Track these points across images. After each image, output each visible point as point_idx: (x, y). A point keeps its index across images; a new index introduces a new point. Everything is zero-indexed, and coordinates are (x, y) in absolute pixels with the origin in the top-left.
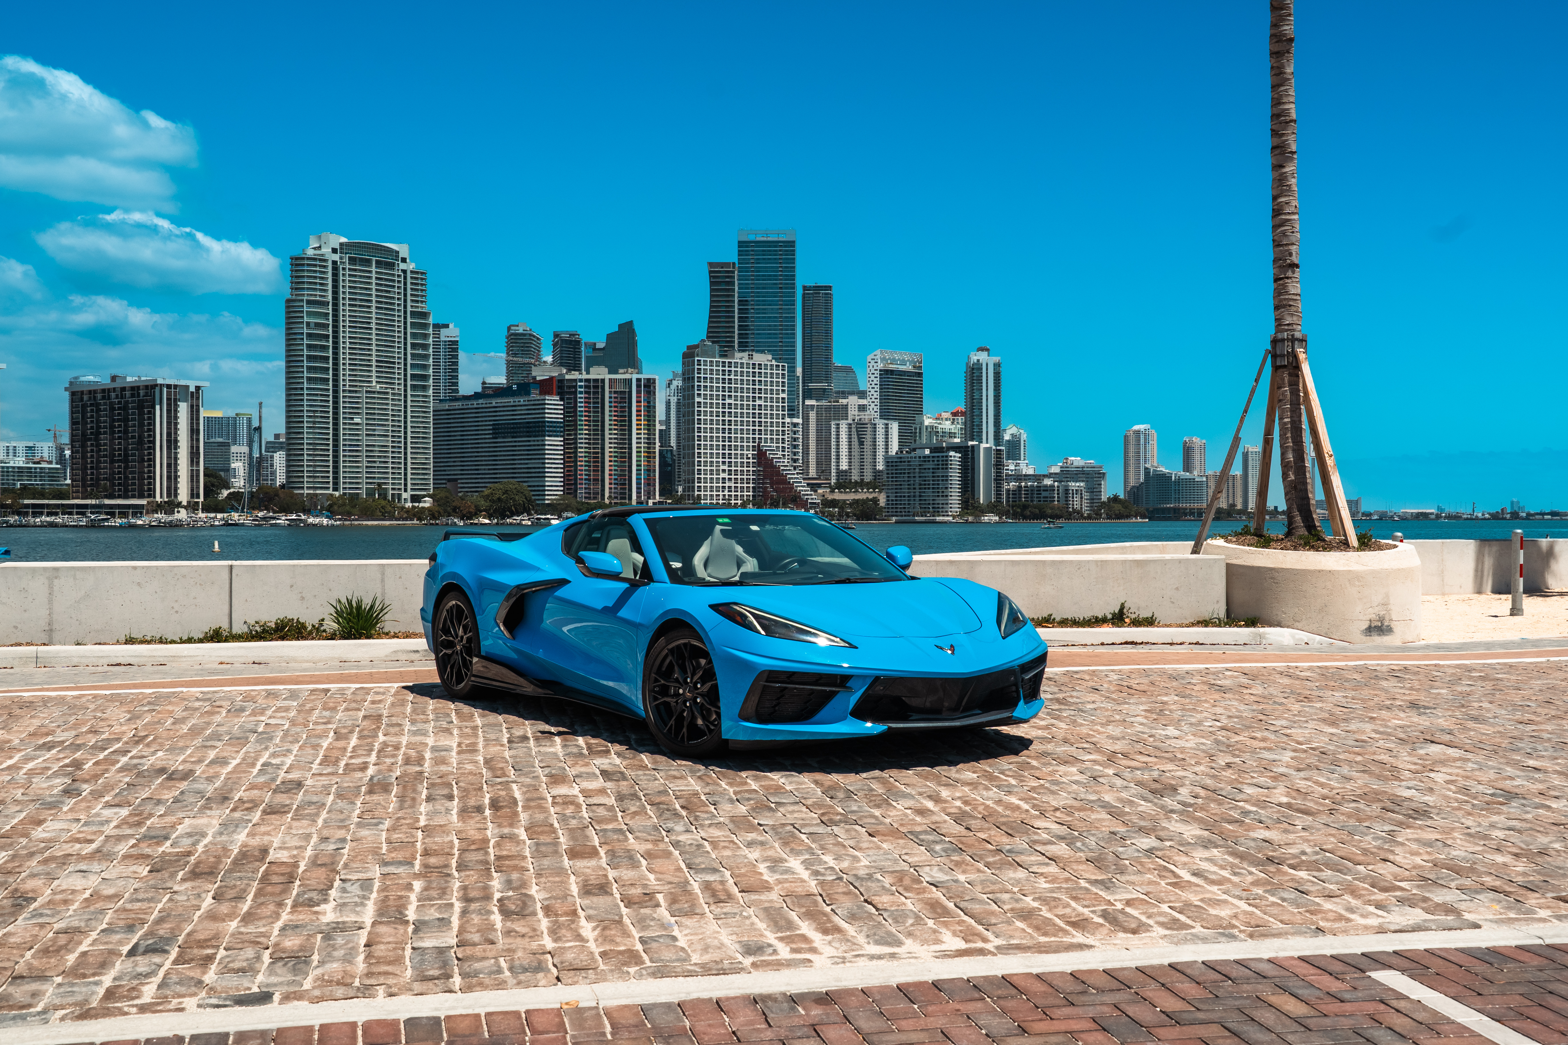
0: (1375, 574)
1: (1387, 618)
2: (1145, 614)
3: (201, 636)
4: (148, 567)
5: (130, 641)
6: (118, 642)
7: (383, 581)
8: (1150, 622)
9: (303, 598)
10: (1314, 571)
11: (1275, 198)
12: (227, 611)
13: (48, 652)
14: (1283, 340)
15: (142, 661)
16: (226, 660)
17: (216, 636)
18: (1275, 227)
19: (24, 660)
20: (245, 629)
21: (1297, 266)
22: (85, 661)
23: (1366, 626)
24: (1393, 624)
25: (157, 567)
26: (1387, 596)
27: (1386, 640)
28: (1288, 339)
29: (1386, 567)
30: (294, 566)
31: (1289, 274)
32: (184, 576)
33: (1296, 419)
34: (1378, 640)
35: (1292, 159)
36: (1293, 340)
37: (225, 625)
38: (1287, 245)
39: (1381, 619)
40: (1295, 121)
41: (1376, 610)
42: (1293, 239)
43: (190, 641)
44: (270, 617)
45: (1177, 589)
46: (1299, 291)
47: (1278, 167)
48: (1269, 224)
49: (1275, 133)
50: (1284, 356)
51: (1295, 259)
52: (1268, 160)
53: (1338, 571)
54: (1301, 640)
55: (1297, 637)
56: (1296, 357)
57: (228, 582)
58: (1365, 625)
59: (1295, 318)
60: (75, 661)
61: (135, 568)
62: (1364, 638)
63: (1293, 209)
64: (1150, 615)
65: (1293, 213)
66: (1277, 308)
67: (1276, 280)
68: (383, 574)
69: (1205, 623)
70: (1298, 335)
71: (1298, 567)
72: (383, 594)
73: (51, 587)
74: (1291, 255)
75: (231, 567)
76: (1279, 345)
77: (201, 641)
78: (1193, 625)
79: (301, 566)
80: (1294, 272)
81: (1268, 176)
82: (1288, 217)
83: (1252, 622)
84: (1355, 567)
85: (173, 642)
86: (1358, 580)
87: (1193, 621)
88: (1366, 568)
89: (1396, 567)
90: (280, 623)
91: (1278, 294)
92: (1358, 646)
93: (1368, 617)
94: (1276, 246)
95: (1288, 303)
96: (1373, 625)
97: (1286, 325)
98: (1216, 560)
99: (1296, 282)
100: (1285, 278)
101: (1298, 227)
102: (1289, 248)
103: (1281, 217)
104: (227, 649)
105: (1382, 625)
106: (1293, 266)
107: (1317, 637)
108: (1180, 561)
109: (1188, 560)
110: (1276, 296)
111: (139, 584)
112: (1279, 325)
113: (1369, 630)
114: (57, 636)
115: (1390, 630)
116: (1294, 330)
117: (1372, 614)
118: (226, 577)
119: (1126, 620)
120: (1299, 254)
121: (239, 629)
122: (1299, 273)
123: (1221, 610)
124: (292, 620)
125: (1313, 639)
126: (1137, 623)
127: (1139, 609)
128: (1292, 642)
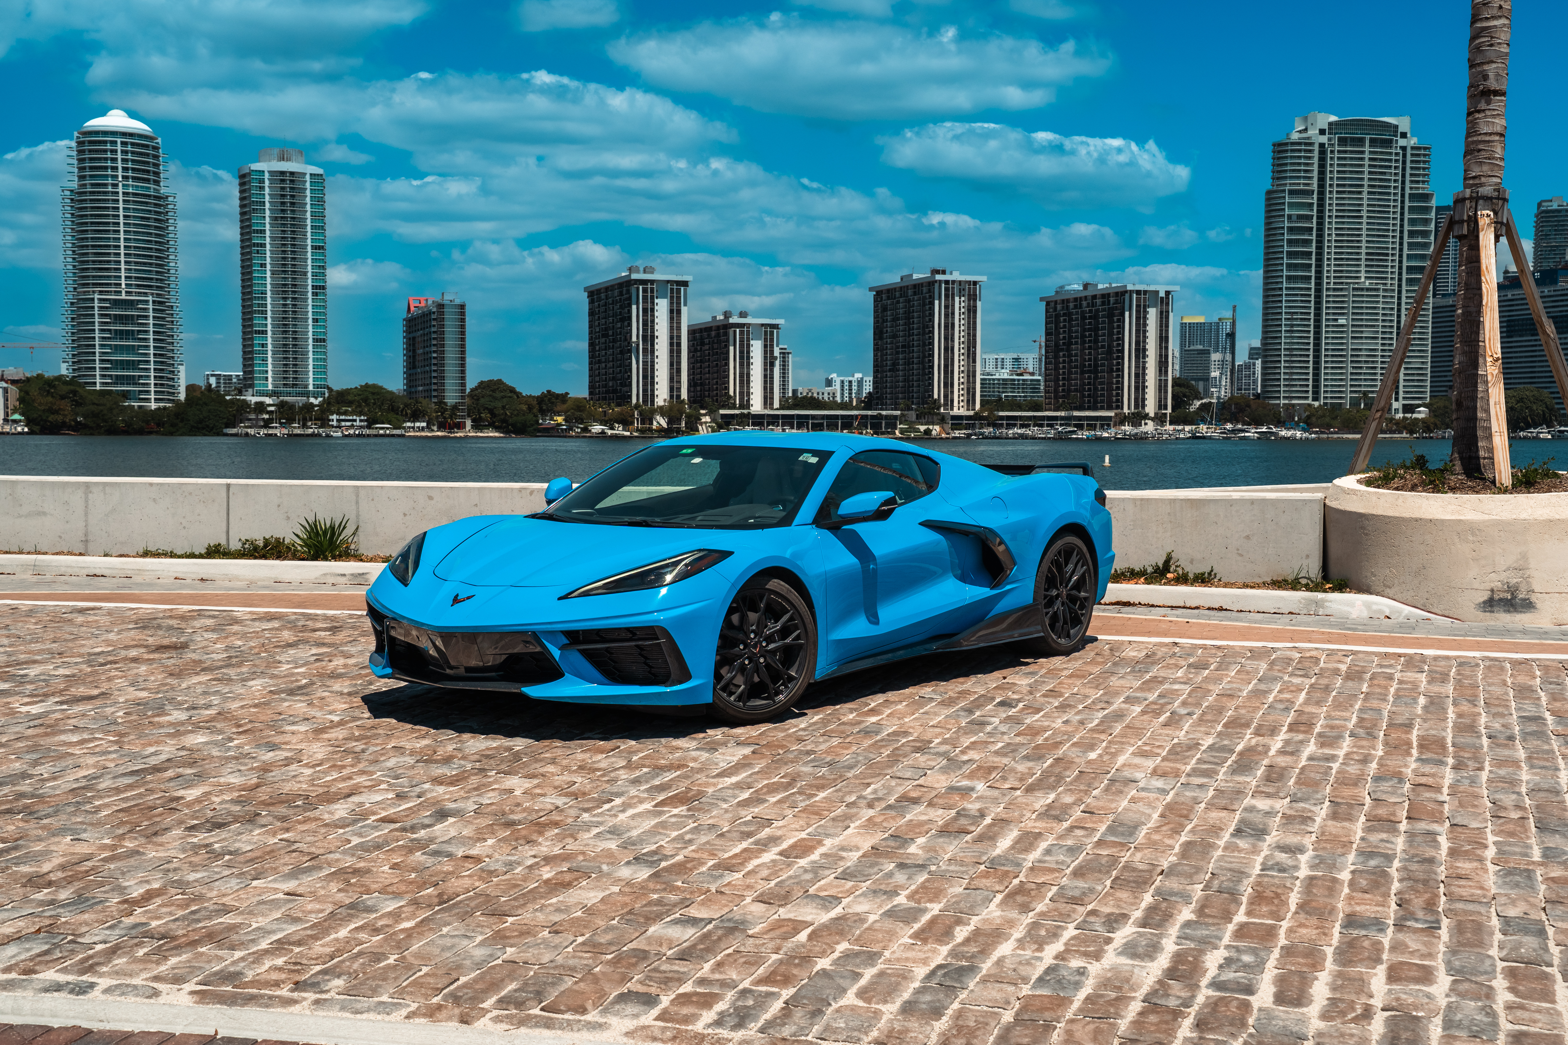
0: (1502, 526)
1: (1523, 588)
2: (1192, 570)
3: (203, 551)
4: (162, 485)
5: (146, 554)
6: (137, 555)
7: (357, 503)
8: (1204, 579)
9: (288, 518)
10: (1411, 520)
12: (225, 529)
13: (43, 561)
14: (1464, 200)
15: (115, 572)
16: (181, 576)
17: (215, 552)
18: (1473, 38)
19: (25, 566)
20: (239, 546)
21: (1497, 93)
22: (70, 571)
23: (1486, 598)
24: (1533, 598)
25: (169, 485)
26: (1524, 557)
27: (1518, 619)
28: (1471, 198)
29: (1524, 516)
30: (281, 485)
31: (1482, 105)
32: (190, 494)
33: (1473, 309)
34: (1504, 619)
36: (1476, 199)
37: (223, 542)
38: (1483, 63)
39: (1513, 590)
41: (1504, 576)
42: (1491, 55)
43: (192, 556)
44: (258, 534)
45: (1248, 537)
46: (1498, 129)
48: (1467, 34)
50: (1462, 222)
51: (1493, 84)
53: (1442, 521)
54: (1381, 611)
55: (1375, 607)
56: (1474, 221)
57: (225, 500)
58: (1485, 596)
59: (1485, 168)
60: (62, 570)
61: (151, 484)
62: (1481, 615)
63: (1495, 12)
64: (1208, 570)
65: (1494, 18)
66: (1466, 154)
67: (1469, 114)
68: (357, 496)
69: (1278, 584)
70: (1487, 190)
71: (1390, 513)
72: (358, 516)
73: (87, 501)
74: (1486, 77)
75: (228, 486)
76: (1459, 205)
77: (201, 556)
78: (1264, 585)
79: (287, 486)
80: (1488, 103)
82: (1485, 24)
83: (1341, 586)
84: (1469, 515)
85: (180, 557)
86: (1473, 534)
87: (1269, 580)
88: (1486, 517)
89: (1545, 517)
90: (267, 542)
91: (1468, 135)
92: (1466, 625)
93: (1489, 586)
94: (1471, 66)
95: (1481, 147)
96: (1496, 597)
97: (1474, 178)
98: (1305, 502)
99: (1494, 116)
100: (1479, 111)
101: (1504, 37)
102: (1486, 67)
103: (1479, 25)
104: (184, 565)
105: (1514, 597)
106: (1488, 94)
107: (1408, 609)
108: (1252, 502)
109: (1264, 501)
110: (1467, 138)
111: (154, 500)
112: (1465, 179)
113: (1491, 604)
114: (91, 547)
115: (1528, 605)
116: (1482, 185)
117: (1495, 581)
118: (224, 494)
119: (1169, 575)
120: (1498, 75)
121: (235, 545)
122: (1497, 103)
123: (1313, 568)
124: (277, 540)
125: (1400, 612)
126: (1182, 579)
127: (1192, 562)
128: (1365, 614)
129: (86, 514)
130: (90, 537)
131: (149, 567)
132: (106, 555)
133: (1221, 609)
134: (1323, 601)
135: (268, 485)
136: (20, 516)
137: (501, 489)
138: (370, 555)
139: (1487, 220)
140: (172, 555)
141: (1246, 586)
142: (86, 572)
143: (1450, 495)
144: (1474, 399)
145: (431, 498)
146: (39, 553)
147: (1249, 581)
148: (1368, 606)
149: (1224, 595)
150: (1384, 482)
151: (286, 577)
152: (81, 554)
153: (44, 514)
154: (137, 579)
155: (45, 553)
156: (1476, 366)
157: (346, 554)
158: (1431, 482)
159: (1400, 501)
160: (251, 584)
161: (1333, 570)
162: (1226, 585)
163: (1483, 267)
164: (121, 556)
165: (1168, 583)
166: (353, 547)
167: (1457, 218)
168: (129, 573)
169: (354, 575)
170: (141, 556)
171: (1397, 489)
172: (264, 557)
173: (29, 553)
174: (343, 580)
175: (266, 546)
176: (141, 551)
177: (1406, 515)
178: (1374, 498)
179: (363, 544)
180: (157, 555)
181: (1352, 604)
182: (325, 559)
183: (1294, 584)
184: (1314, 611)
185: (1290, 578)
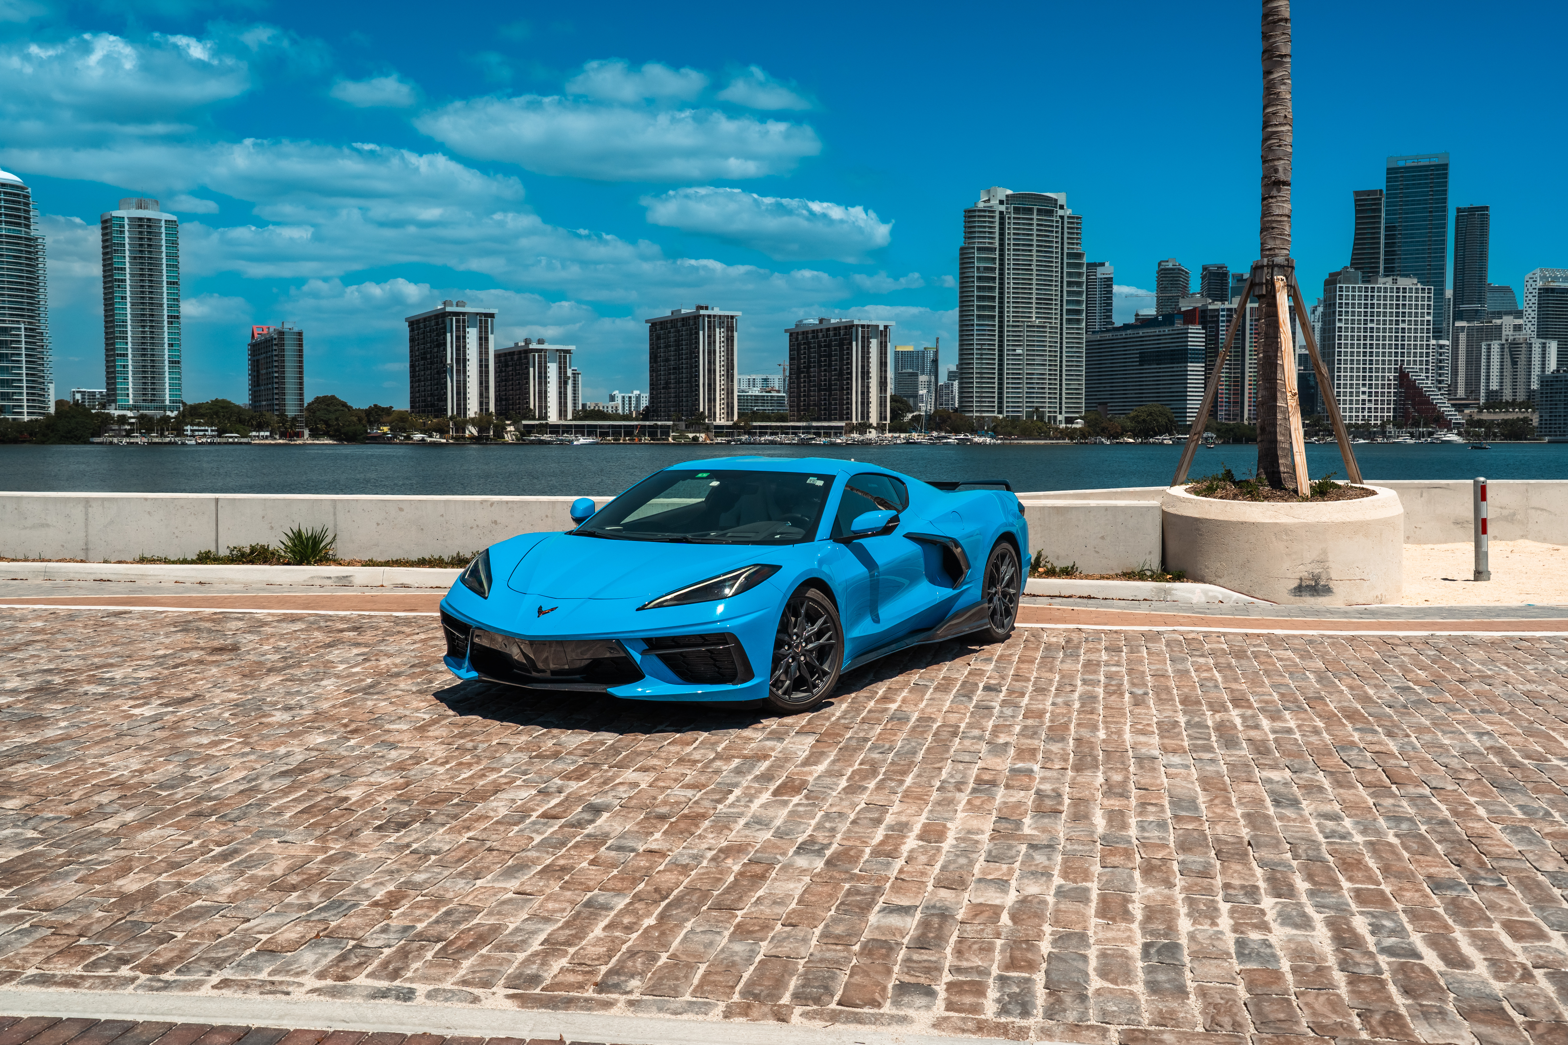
0: (1309, 528)
1: (1324, 577)
2: (1059, 565)
3: (195, 557)
4: (156, 499)
5: (142, 560)
6: (134, 562)
7: (335, 514)
8: (1068, 572)
9: (272, 528)
10: (1237, 523)
11: (1265, 107)
12: (214, 538)
13: (53, 568)
14: (1262, 267)
15: (119, 577)
16: (181, 580)
17: (205, 558)
18: (1265, 140)
19: (36, 573)
20: (227, 553)
21: (1286, 183)
22: (78, 576)
23: (1296, 585)
24: (1331, 584)
25: (162, 499)
26: (1325, 552)
27: (1322, 602)
28: (1268, 266)
29: (1324, 519)
31: (1274, 193)
32: (182, 507)
33: (1271, 354)
34: (1310, 601)
35: (1281, 64)
36: (1272, 266)
37: (213, 549)
38: (1274, 160)
39: (1316, 578)
40: (1286, 20)
41: (1309, 568)
42: (1281, 155)
43: (185, 562)
44: (245, 543)
45: (1103, 538)
46: (1287, 212)
47: (1268, 73)
48: (1260, 136)
49: (1266, 37)
50: (1262, 284)
51: (1281, 176)
52: (1259, 68)
53: (1263, 524)
54: (1215, 597)
55: (1211, 594)
56: (1271, 284)
57: (214, 513)
58: (1296, 583)
59: (1278, 242)
60: (71, 576)
61: (146, 499)
62: (1293, 598)
63: (1282, 120)
64: (1071, 565)
65: (1281, 124)
66: (1262, 231)
67: (1264, 199)
68: (335, 508)
69: (1129, 575)
70: (1280, 260)
71: (1221, 518)
72: (335, 526)
73: (87, 514)
74: (1276, 171)
75: (217, 500)
76: (1259, 271)
77: (192, 562)
78: (1117, 577)
80: (1278, 191)
81: (1260, 84)
82: (1274, 129)
83: (1179, 577)
84: (1283, 519)
85: (174, 562)
86: (1287, 534)
87: (1120, 572)
88: (1296, 521)
89: (1340, 520)
90: (253, 549)
91: (1264, 215)
92: (1282, 607)
93: (1298, 575)
94: (1264, 162)
95: (1274, 225)
96: (1304, 584)
97: (1270, 249)
98: (1148, 508)
99: (1283, 202)
100: (1272, 197)
101: (1288, 139)
102: (1276, 163)
103: (1270, 130)
104: (183, 570)
105: (1317, 584)
106: (1279, 184)
107: (1236, 595)
108: (1106, 508)
109: (1116, 508)
110: (1262, 218)
111: (149, 513)
112: (1262, 250)
113: (1300, 590)
114: (91, 555)
115: (1327, 590)
116: (1276, 255)
117: (1303, 571)
118: (213, 508)
119: (1041, 570)
120: (1285, 169)
121: (224, 552)
122: (1285, 191)
123: (1154, 562)
124: (262, 547)
125: (1230, 597)
126: (1051, 573)
127: (1058, 558)
128: (1203, 599)
129: (86, 526)
130: (90, 546)
131: (151, 573)
132: (105, 562)
133: (1089, 597)
134: (1170, 589)
135: (253, 499)
136: (25, 528)
137: (465, 502)
138: (347, 559)
139: (1282, 284)
140: (166, 561)
141: (1102, 578)
142: (93, 577)
143: (1266, 503)
144: (1274, 425)
145: (401, 510)
146: (43, 561)
147: (1104, 573)
148: (1205, 593)
149: (1092, 586)
150: (1209, 492)
151: (278, 580)
152: (82, 561)
153: (48, 525)
154: (141, 583)
155: (50, 561)
156: (1275, 399)
157: (325, 559)
158: (1249, 493)
159: (1228, 508)
160: (247, 587)
161: (1172, 563)
162: (1087, 577)
163: (1281, 320)
164: (120, 562)
165: (1040, 576)
166: (331, 552)
167: (1257, 281)
168: (133, 578)
169: (340, 578)
170: (138, 562)
171: (1221, 498)
172: (252, 562)
173: (34, 560)
174: (329, 582)
175: (252, 552)
176: (137, 559)
177: (1234, 519)
178: (1207, 506)
179: (340, 550)
180: (152, 561)
181: (1193, 592)
182: (309, 563)
183: (1141, 576)
184: (1164, 597)
185: (1137, 570)
